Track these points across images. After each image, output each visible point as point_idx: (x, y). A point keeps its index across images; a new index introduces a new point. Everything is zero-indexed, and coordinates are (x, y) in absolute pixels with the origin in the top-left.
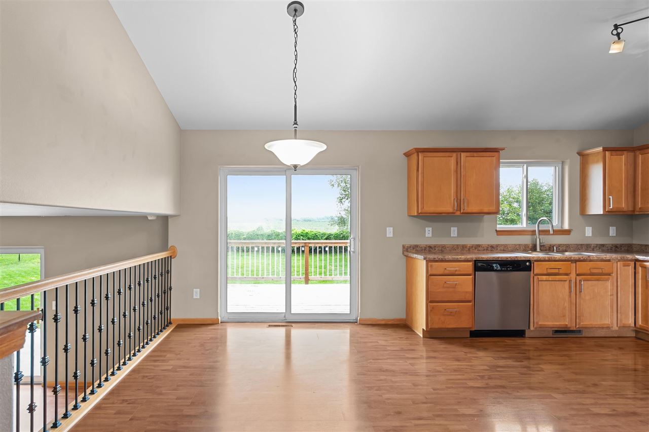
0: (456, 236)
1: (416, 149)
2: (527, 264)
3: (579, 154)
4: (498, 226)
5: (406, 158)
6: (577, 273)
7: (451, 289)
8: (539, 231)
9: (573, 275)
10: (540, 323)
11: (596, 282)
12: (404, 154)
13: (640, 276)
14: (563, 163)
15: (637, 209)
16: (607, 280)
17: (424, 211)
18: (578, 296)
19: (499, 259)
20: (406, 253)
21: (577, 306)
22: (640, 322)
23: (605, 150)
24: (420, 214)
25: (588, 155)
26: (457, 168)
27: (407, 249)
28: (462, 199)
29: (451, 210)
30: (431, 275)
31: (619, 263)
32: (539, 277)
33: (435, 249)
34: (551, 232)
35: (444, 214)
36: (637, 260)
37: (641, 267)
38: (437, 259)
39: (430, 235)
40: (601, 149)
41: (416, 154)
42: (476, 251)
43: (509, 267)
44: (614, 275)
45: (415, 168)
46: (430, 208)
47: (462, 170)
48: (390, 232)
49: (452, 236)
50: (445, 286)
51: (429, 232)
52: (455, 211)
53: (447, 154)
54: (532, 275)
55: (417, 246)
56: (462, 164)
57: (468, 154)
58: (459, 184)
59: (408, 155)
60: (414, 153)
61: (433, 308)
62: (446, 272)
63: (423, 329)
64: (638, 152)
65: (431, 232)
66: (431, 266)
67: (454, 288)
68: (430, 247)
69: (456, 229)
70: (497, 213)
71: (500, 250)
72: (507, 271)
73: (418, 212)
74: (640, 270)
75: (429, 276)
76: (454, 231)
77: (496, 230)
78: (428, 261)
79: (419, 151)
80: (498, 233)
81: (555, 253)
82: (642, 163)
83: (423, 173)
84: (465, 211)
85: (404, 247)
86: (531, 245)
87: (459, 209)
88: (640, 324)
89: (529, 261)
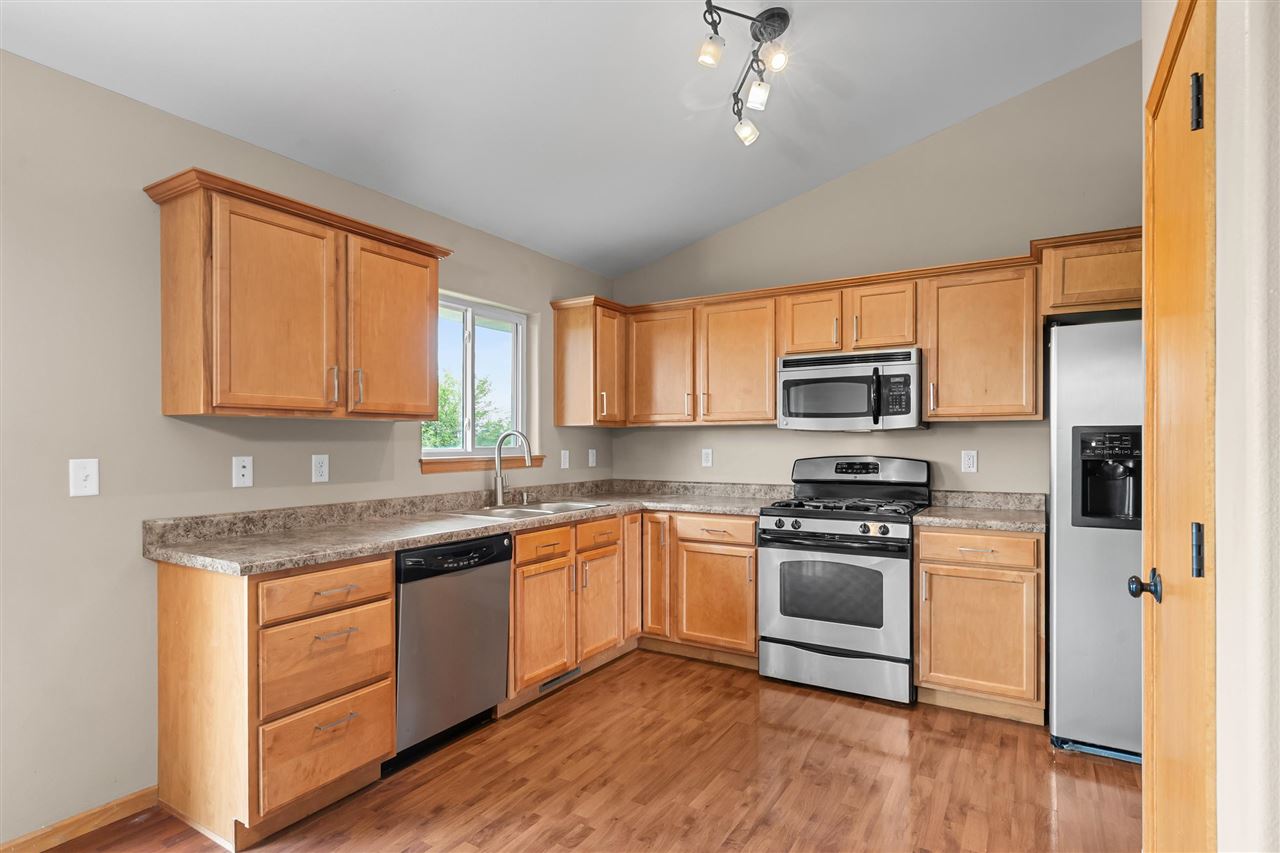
0: (327, 480)
1: (202, 175)
2: (506, 542)
3: (555, 306)
4: (424, 449)
5: (154, 209)
6: (578, 547)
7: (334, 656)
8: (502, 460)
9: (572, 554)
10: (526, 678)
11: (602, 560)
12: (146, 190)
13: (648, 538)
14: (529, 317)
15: (631, 418)
16: (613, 553)
17: (232, 401)
18: (579, 596)
19: (454, 539)
20: (159, 552)
21: (579, 617)
22: (649, 623)
23: (598, 303)
24: (218, 412)
25: (567, 309)
26: (337, 276)
27: (162, 536)
28: (351, 371)
29: (320, 402)
30: (266, 626)
31: (626, 518)
32: (525, 568)
33: (265, 525)
34: (528, 463)
35: (298, 415)
36: (644, 511)
37: (652, 522)
38: (289, 566)
39: (248, 481)
40: (591, 299)
41: (200, 194)
42: (377, 518)
43: (473, 558)
44: (620, 542)
45: (198, 245)
46: (253, 391)
47: (351, 286)
48: (83, 477)
49: (314, 481)
50: (315, 648)
51: (242, 471)
52: (332, 406)
53: (309, 226)
54: (513, 566)
55: (200, 521)
56: (351, 268)
57: (368, 243)
58: (342, 325)
59: (164, 195)
60: (192, 191)
61: (276, 739)
62: (321, 603)
63: (237, 823)
64: (632, 318)
65: (249, 472)
66: (269, 593)
67: (342, 647)
68: (248, 520)
69: (325, 458)
70: (432, 416)
71: (429, 510)
72: (469, 566)
73: (209, 402)
74: (649, 527)
75: (260, 628)
76: (320, 466)
77: (421, 461)
78: (257, 578)
79: (212, 185)
80: (424, 467)
81: (526, 507)
82: (637, 337)
83: (228, 268)
84: (359, 408)
85: (147, 528)
86: (485, 493)
87: (343, 400)
88: (650, 624)
89: (506, 535)
